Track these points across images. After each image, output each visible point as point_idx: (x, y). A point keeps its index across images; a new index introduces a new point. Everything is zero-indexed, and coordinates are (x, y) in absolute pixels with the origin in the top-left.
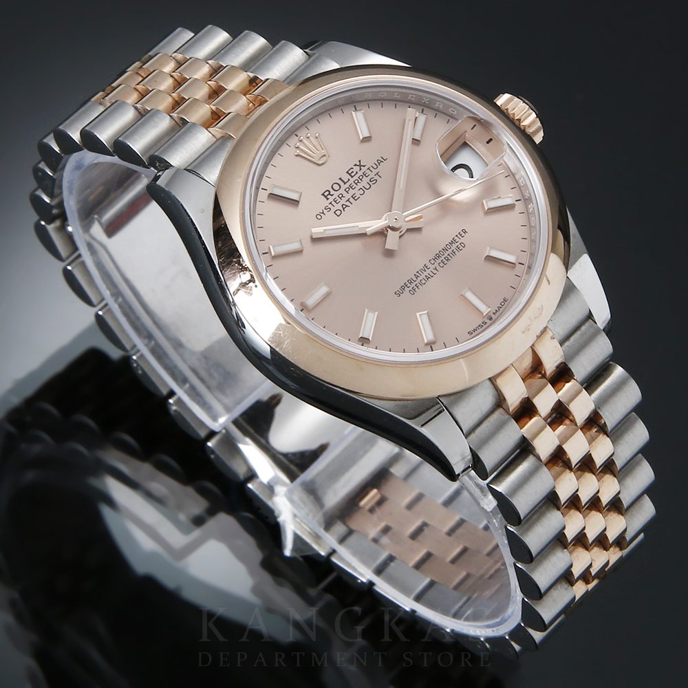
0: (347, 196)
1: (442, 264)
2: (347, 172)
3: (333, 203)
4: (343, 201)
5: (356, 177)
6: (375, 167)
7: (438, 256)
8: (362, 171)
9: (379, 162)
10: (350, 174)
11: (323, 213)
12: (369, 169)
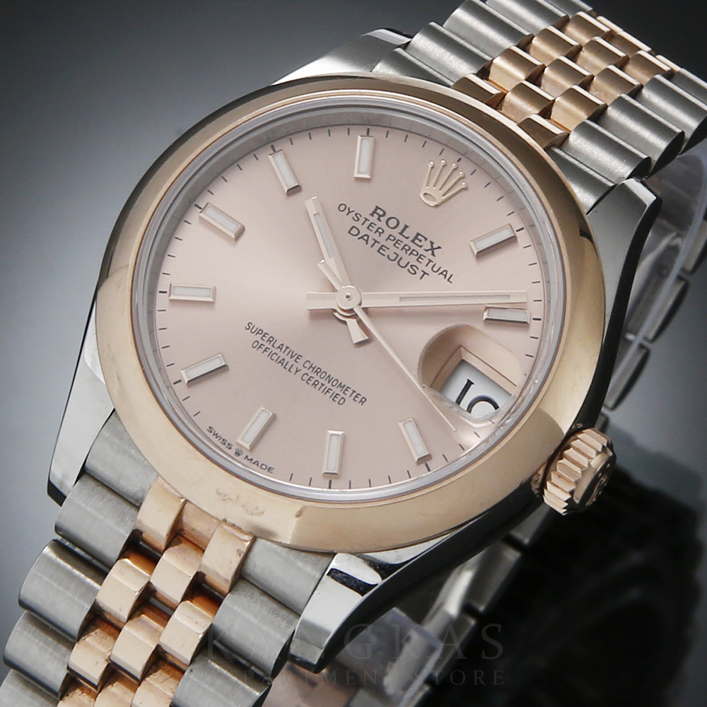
0: (382, 240)
1: (306, 378)
2: (418, 234)
3: (367, 223)
4: (373, 236)
5: (413, 246)
6: (435, 269)
7: (318, 371)
8: (425, 253)
9: (444, 273)
10: (416, 238)
11: (349, 212)
12: (430, 261)
